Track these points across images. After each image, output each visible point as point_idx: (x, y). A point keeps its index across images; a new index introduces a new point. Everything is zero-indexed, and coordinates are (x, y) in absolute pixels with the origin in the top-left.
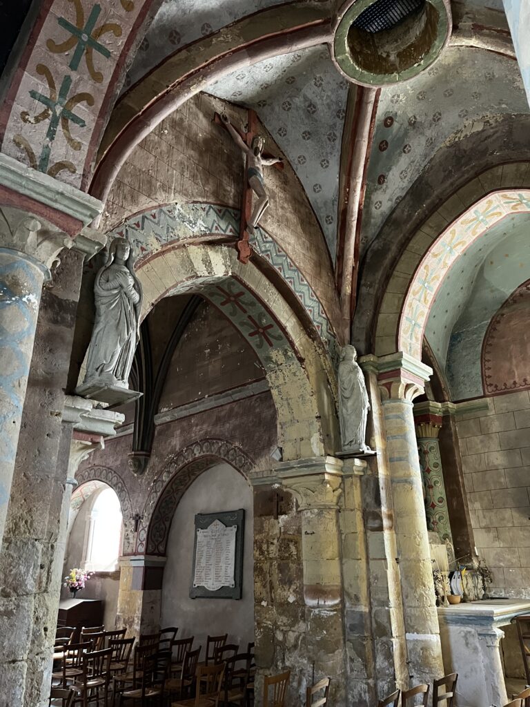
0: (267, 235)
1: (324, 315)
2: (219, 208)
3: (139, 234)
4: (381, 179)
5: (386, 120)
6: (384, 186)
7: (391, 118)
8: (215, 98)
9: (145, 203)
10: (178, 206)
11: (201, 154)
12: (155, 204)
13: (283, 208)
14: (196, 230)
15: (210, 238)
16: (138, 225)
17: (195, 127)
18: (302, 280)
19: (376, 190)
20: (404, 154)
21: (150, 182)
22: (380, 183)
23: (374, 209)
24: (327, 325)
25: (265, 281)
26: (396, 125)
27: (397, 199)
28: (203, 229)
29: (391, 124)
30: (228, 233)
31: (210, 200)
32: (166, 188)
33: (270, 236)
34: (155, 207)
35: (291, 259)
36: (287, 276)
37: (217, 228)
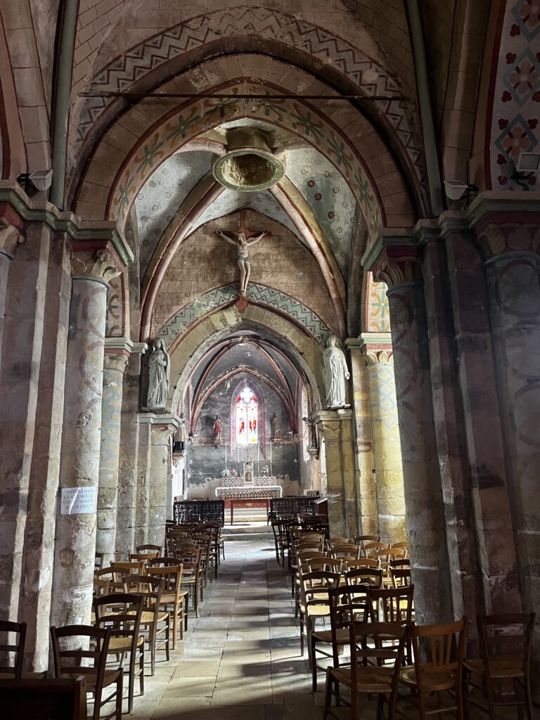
0: (262, 287)
1: (318, 319)
2: (223, 287)
3: (174, 328)
4: (331, 215)
5: (308, 184)
6: (336, 217)
7: (311, 181)
8: (218, 219)
9: (176, 309)
10: (197, 300)
11: (209, 262)
12: (182, 307)
13: (276, 261)
14: (208, 308)
15: (220, 307)
16: (173, 323)
17: (204, 248)
18: (295, 303)
19: (331, 223)
20: (336, 194)
21: (178, 297)
22: (331, 218)
23: (338, 234)
24: (320, 325)
25: (268, 313)
26: (317, 183)
27: (351, 220)
28: (213, 305)
29: (314, 184)
30: (231, 299)
31: (218, 286)
32: (187, 295)
33: (264, 286)
34: (182, 308)
35: (284, 293)
36: (280, 306)
37: (223, 301)
